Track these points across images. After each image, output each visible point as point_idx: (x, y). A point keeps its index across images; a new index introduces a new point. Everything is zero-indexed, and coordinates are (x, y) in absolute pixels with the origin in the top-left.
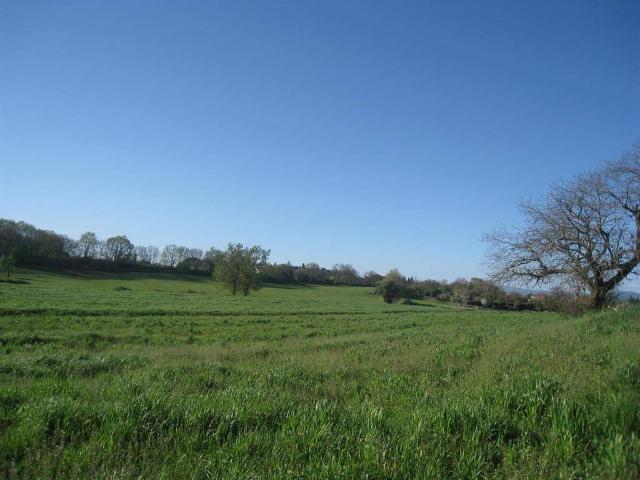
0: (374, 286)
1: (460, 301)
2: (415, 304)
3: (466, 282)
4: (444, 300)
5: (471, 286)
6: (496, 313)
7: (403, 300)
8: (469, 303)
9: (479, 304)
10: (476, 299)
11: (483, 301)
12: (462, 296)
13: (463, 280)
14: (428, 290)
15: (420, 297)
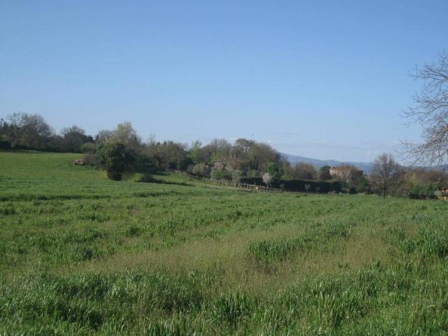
0: (79, 152)
1: (229, 178)
2: (160, 182)
3: (228, 147)
4: (200, 176)
5: (238, 152)
6: (291, 198)
7: (138, 176)
8: (243, 181)
9: (259, 182)
10: (252, 174)
11: (267, 177)
12: (229, 169)
13: (224, 142)
14: (173, 159)
15: (161, 171)
